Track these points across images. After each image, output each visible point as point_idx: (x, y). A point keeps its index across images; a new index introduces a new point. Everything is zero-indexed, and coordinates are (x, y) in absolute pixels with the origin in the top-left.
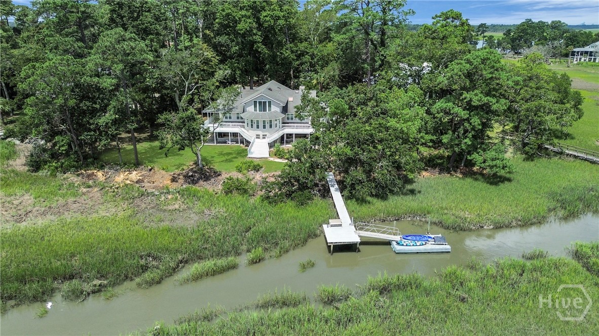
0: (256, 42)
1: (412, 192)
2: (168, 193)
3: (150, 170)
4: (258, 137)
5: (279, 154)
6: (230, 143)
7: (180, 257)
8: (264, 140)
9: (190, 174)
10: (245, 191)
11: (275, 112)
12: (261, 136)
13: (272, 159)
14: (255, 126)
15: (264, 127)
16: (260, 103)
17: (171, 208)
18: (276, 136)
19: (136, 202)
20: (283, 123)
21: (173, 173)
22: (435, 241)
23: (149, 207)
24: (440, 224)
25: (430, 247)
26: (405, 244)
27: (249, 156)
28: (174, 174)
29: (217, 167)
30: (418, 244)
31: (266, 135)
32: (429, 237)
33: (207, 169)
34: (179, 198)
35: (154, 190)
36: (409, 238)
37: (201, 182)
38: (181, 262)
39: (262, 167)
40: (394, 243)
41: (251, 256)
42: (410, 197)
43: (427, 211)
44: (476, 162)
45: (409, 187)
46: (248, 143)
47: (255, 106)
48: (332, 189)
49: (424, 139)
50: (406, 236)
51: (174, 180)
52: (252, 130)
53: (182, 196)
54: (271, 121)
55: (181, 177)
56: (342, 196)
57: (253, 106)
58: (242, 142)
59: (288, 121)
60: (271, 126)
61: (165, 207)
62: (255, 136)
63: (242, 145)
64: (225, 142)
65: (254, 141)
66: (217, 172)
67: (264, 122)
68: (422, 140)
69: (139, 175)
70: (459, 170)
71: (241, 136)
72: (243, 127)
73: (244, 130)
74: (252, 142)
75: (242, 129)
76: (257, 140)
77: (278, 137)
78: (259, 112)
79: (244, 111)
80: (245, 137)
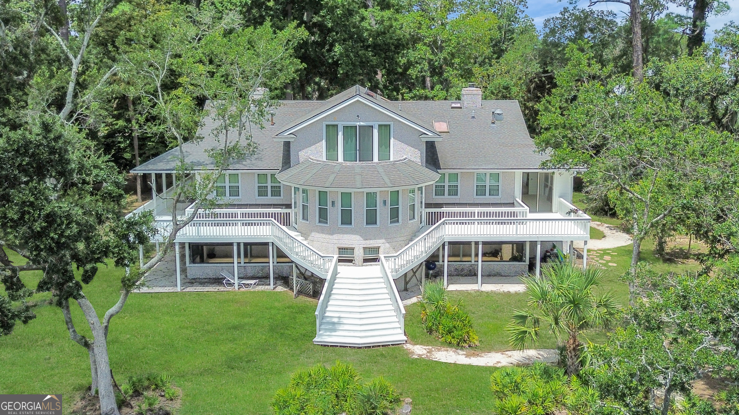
4: (346, 256)
6: (236, 281)
8: (373, 270)
11: (407, 163)
12: (359, 254)
13: (419, 350)
14: (335, 213)
15: (371, 219)
20: (427, 206)
27: (322, 337)
31: (376, 250)
46: (313, 285)
47: (331, 146)
52: (322, 232)
54: (394, 195)
57: (324, 142)
58: (285, 280)
60: (395, 215)
62: (336, 257)
63: (280, 289)
64: (218, 281)
65: (335, 274)
67: (371, 198)
71: (281, 254)
72: (286, 221)
73: (293, 234)
74: (328, 278)
75: (284, 228)
76: (344, 270)
77: (424, 257)
78: (348, 163)
79: (287, 162)
80: (293, 257)
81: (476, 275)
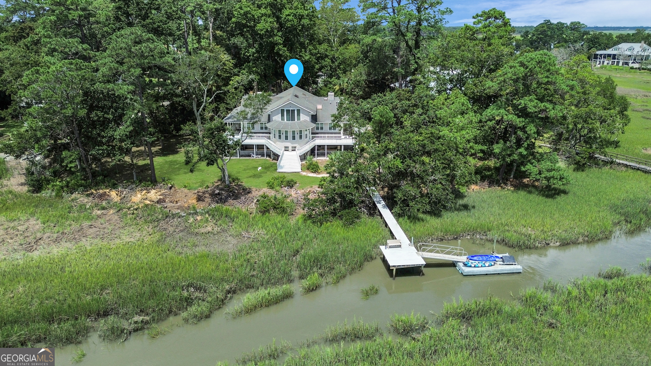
0: (277, 44)
1: (466, 207)
2: (196, 213)
3: (171, 188)
4: (286, 149)
5: (314, 168)
6: (255, 156)
7: (227, 287)
8: (294, 152)
9: (217, 192)
10: (283, 211)
11: (305, 121)
12: (290, 149)
13: (304, 174)
14: (283, 136)
15: (294, 138)
16: (288, 111)
17: (203, 230)
18: (307, 148)
19: (161, 224)
20: (312, 133)
21: (196, 191)
22: (503, 261)
23: (177, 230)
24: (503, 242)
25: (499, 267)
26: (473, 265)
27: (279, 170)
28: (198, 192)
29: (246, 183)
30: (487, 265)
31: (295, 147)
32: (496, 257)
33: (235, 185)
34: (209, 219)
35: (179, 211)
36: (475, 258)
37: (231, 201)
38: (229, 292)
39: (296, 183)
40: (461, 265)
41: (306, 283)
42: (464, 214)
43: (488, 228)
44: (531, 173)
45: (461, 202)
46: (277, 157)
47: (283, 115)
48: (379, 206)
49: (474, 150)
50: (472, 257)
51: (200, 199)
52: (279, 142)
53: (213, 216)
54: (301, 131)
55: (207, 195)
56: (392, 213)
57: (280, 114)
58: (269, 156)
59: (317, 131)
60: (301, 137)
61: (196, 230)
62: (283, 149)
63: (268, 158)
64: (249, 156)
65: (283, 154)
66: (247, 189)
67: (294, 132)
68: (472, 150)
69: (159, 193)
70: (509, 182)
71: (268, 148)
72: (269, 138)
73: (271, 142)
74: (281, 155)
75: (268, 140)
76: (286, 153)
77: (309, 149)
78: (288, 122)
79: (269, 120)
80: (271, 149)
81: (325, 155)
